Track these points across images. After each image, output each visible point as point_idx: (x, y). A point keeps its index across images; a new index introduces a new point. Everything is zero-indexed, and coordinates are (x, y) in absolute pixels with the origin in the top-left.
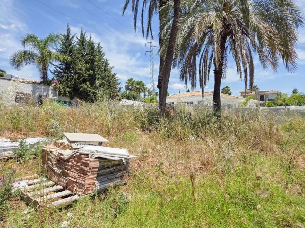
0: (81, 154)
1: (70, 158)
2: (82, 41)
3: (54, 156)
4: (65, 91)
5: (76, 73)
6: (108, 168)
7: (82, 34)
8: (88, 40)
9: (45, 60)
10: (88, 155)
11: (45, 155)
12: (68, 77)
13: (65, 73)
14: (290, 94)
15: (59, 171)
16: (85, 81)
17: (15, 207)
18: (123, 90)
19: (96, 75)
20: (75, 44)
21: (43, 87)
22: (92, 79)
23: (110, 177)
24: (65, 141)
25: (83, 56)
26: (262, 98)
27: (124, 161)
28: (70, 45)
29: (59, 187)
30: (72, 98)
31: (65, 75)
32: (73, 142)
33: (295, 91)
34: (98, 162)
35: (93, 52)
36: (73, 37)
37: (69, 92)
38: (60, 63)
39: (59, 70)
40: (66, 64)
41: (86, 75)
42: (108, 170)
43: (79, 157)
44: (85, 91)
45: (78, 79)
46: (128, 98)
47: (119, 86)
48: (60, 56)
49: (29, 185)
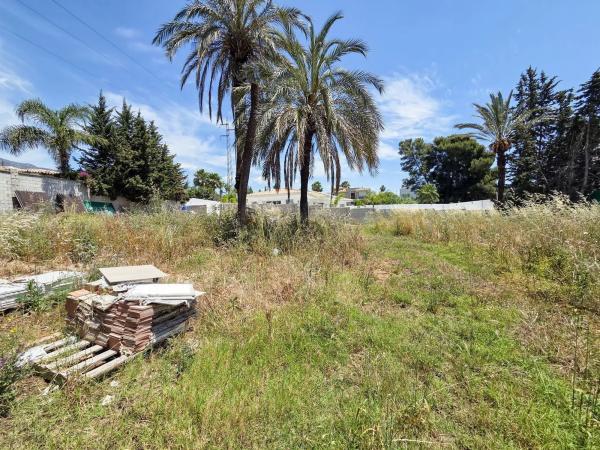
0: (127, 302)
1: (111, 307)
2: (126, 116)
3: (86, 307)
4: (101, 189)
5: (117, 163)
6: (167, 313)
7: (125, 107)
8: (136, 116)
9: (62, 143)
10: (137, 303)
11: (72, 307)
12: (105, 168)
13: (100, 162)
14: (378, 192)
15: (95, 326)
16: (132, 173)
17: (26, 389)
18: (191, 184)
19: (148, 166)
20: (114, 120)
21: (62, 183)
22: (144, 172)
23: (170, 323)
24: (101, 283)
25: (128, 138)
26: (353, 196)
27: (188, 304)
28: (106, 122)
29: (97, 348)
30: (113, 198)
31: (99, 165)
32: (115, 284)
33: (383, 189)
34: (152, 310)
35: (143, 134)
36: (111, 111)
37: (108, 190)
38: (90, 147)
39: (90, 157)
40: (101, 149)
41: (134, 166)
42: (167, 316)
43: (124, 306)
44: (133, 188)
45: (122, 171)
46: (199, 196)
47: (185, 181)
48: (91, 138)
49: (48, 352)
